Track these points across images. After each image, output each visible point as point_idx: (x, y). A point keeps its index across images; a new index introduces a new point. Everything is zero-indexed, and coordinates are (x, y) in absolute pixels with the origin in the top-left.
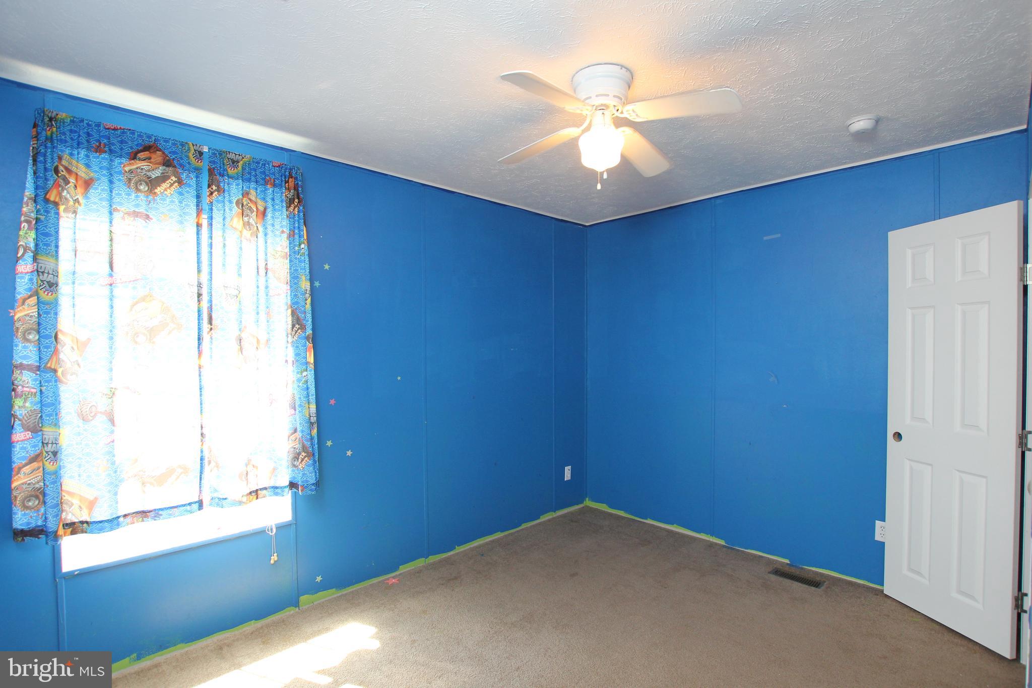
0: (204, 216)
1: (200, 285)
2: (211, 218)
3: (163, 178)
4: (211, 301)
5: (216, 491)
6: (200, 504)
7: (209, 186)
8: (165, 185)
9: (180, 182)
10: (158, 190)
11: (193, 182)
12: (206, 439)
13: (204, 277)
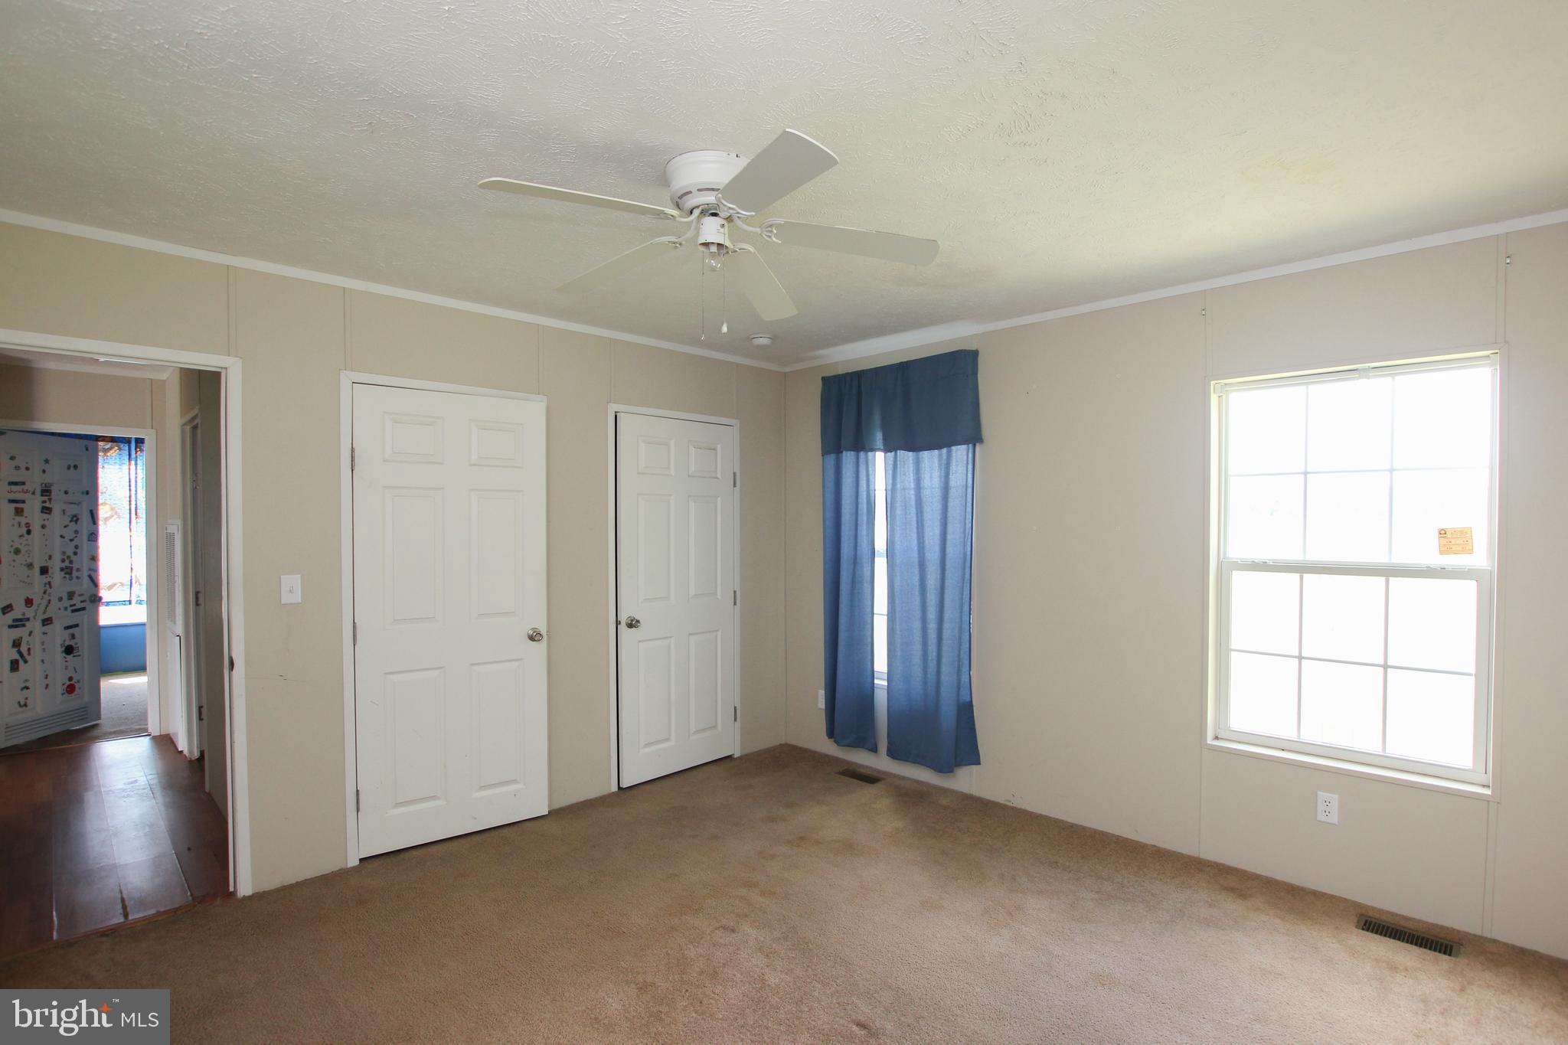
0: (133, 462)
1: (130, 497)
2: (136, 464)
3: (111, 449)
4: (136, 504)
5: (139, 597)
6: (130, 602)
7: (136, 449)
8: (111, 452)
9: (120, 449)
10: (109, 454)
11: (127, 448)
12: (134, 571)
13: (133, 492)
